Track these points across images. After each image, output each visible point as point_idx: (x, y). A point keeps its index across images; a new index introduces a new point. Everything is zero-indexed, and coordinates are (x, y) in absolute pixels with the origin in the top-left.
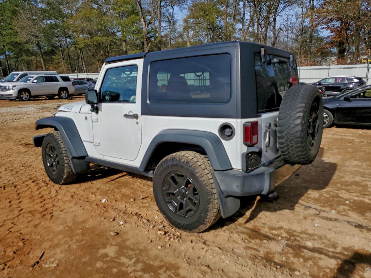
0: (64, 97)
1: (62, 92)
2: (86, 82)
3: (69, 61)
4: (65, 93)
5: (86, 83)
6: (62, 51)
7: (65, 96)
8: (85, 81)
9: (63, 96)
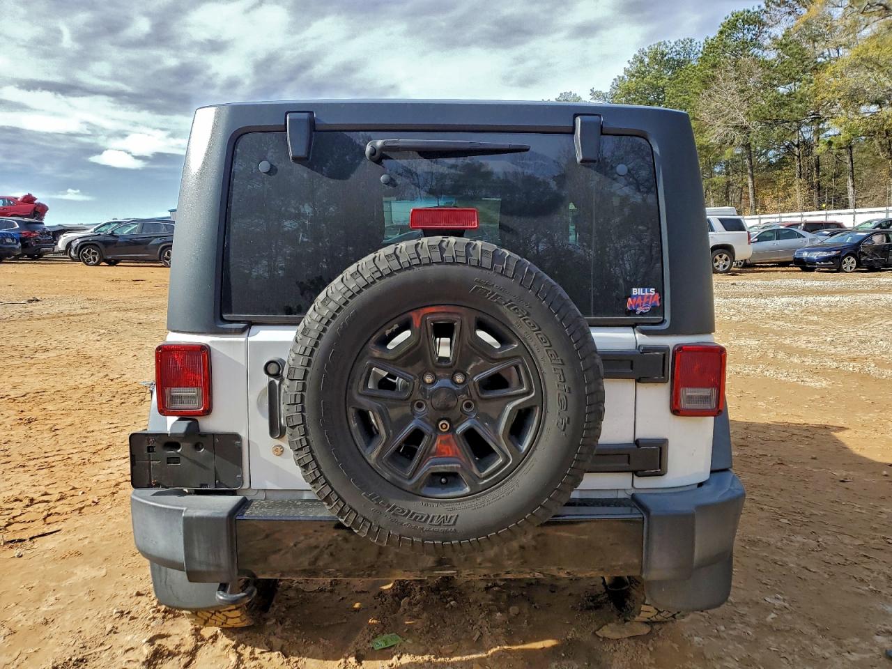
0: (720, 269)
1: (717, 257)
2: (803, 233)
3: (815, 181)
4: (726, 260)
5: (800, 236)
6: (799, 157)
7: (724, 266)
8: (799, 230)
9: (718, 266)
